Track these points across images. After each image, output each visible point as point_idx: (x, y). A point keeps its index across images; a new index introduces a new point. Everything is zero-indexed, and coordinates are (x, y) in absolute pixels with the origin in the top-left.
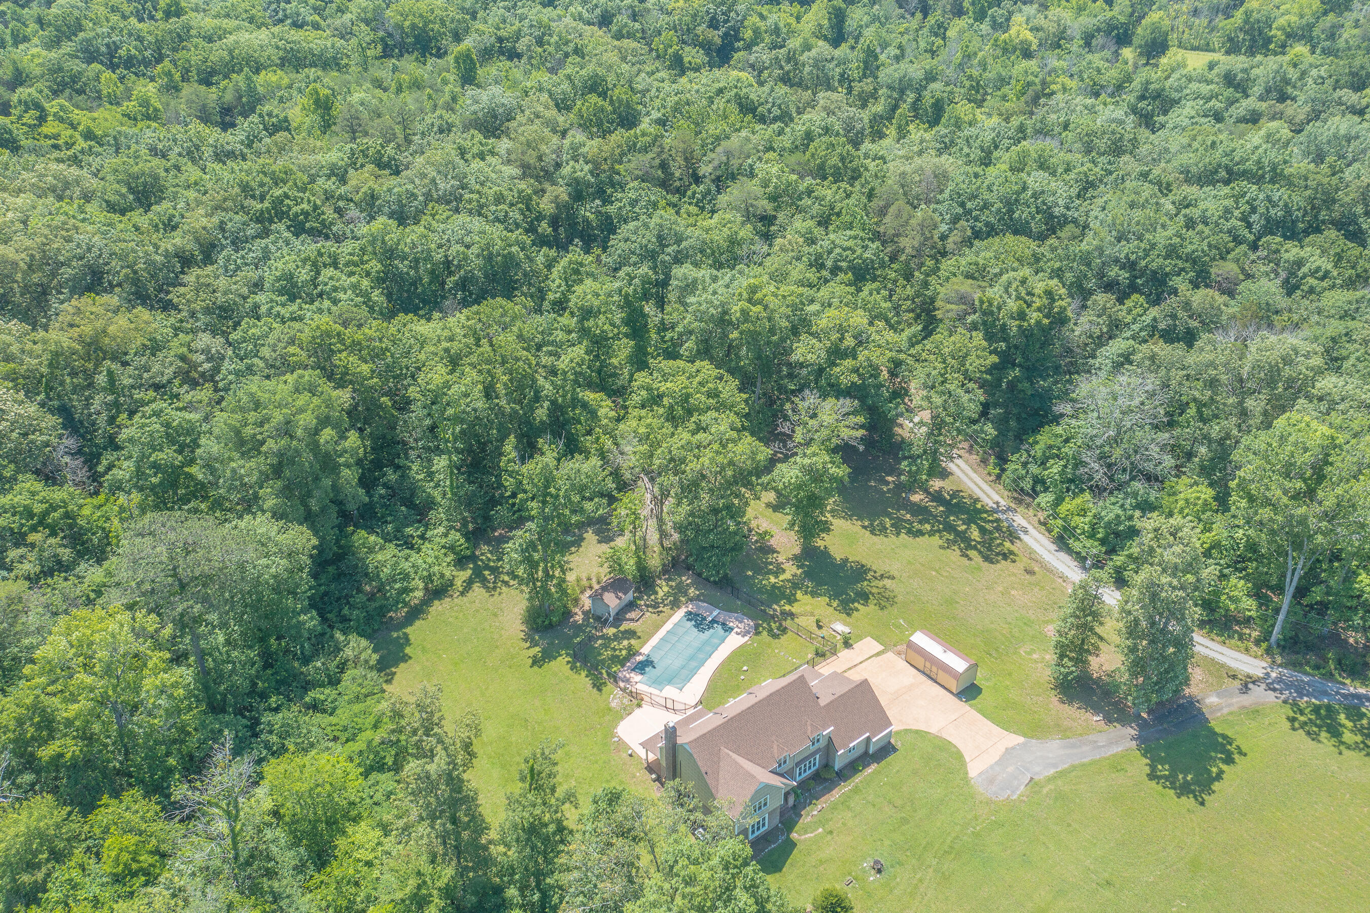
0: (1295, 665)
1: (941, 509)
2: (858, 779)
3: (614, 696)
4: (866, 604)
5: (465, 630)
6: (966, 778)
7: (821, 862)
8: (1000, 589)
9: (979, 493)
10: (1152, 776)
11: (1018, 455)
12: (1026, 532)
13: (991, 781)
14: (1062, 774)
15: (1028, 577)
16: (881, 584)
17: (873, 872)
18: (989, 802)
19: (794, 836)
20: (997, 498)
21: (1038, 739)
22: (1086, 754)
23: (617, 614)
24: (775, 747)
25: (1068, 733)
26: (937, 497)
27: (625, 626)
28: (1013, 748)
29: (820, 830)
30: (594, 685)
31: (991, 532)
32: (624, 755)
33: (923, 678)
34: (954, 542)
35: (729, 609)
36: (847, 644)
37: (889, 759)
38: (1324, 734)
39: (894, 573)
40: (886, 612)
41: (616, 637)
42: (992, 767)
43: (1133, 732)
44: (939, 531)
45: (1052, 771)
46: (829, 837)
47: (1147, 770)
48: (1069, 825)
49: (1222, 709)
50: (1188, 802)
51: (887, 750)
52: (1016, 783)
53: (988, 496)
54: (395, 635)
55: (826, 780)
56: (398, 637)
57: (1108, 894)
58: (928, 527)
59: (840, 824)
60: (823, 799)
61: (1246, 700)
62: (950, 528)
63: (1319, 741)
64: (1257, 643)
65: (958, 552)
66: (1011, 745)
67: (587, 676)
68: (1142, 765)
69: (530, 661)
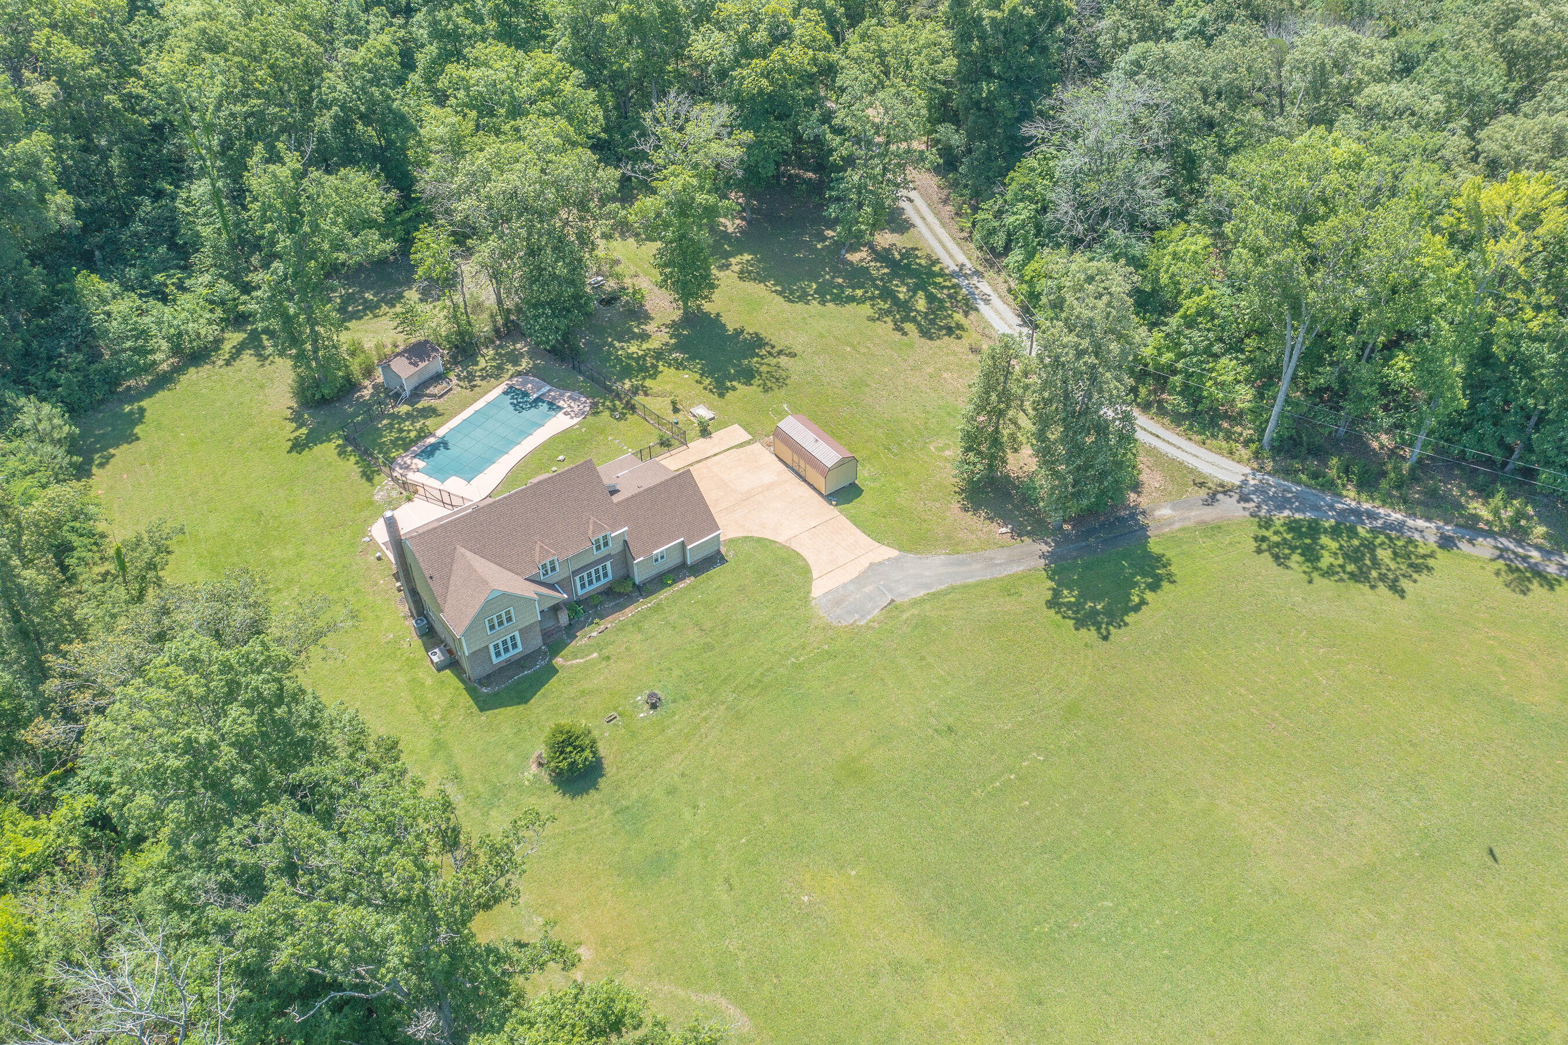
0: (1287, 472)
1: (886, 270)
2: (664, 595)
3: (384, 487)
4: (748, 383)
5: (218, 404)
6: (806, 599)
7: (583, 693)
8: (930, 370)
9: (940, 253)
10: (1053, 603)
11: (991, 201)
12: (987, 302)
13: (838, 603)
14: (935, 596)
15: (971, 356)
16: (774, 361)
17: (646, 707)
18: (827, 628)
19: (558, 661)
20: (962, 258)
21: (917, 553)
22: (975, 572)
23: (416, 388)
24: (537, 549)
25: (960, 548)
26: (883, 256)
27: (423, 403)
28: (880, 564)
29: (595, 655)
30: (364, 474)
31: (941, 301)
32: (372, 559)
33: (790, 475)
34: (888, 312)
35: (563, 386)
36: (705, 432)
37: (712, 572)
38: (1296, 557)
39: (797, 349)
40: (770, 394)
41: (409, 416)
42: (844, 586)
43: (1045, 548)
44: (872, 298)
45: (922, 593)
46: (604, 663)
47: (1049, 595)
48: (923, 658)
49: (1173, 523)
50: (1089, 635)
51: (713, 559)
52: (870, 605)
53: (951, 256)
54: (127, 409)
55: (620, 595)
56: (131, 413)
57: (945, 743)
58: (859, 292)
59: (623, 649)
60: (610, 618)
61: (1209, 514)
62: (887, 294)
63: (1287, 567)
64: (1246, 443)
65: (891, 325)
66: (878, 559)
67: (357, 463)
68: (1045, 587)
69: (290, 444)
